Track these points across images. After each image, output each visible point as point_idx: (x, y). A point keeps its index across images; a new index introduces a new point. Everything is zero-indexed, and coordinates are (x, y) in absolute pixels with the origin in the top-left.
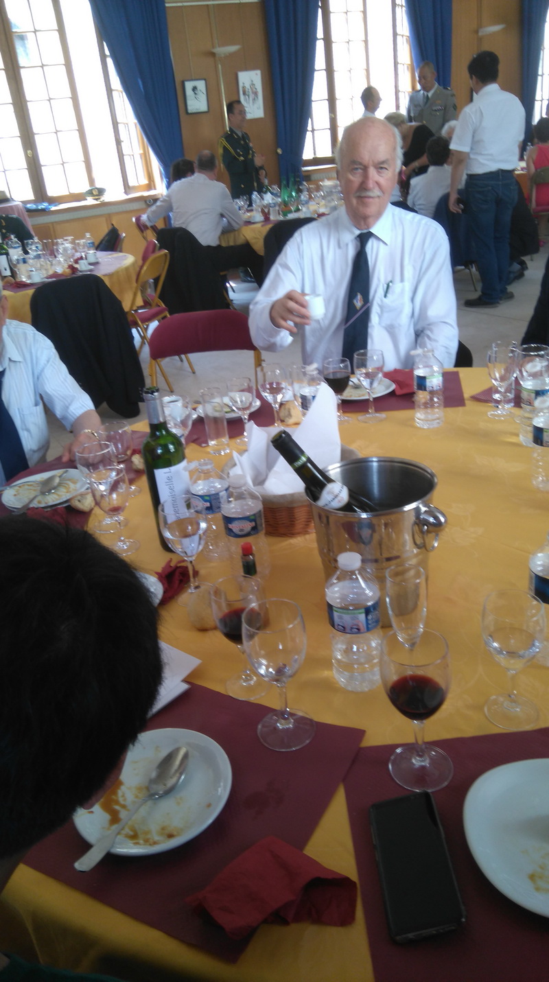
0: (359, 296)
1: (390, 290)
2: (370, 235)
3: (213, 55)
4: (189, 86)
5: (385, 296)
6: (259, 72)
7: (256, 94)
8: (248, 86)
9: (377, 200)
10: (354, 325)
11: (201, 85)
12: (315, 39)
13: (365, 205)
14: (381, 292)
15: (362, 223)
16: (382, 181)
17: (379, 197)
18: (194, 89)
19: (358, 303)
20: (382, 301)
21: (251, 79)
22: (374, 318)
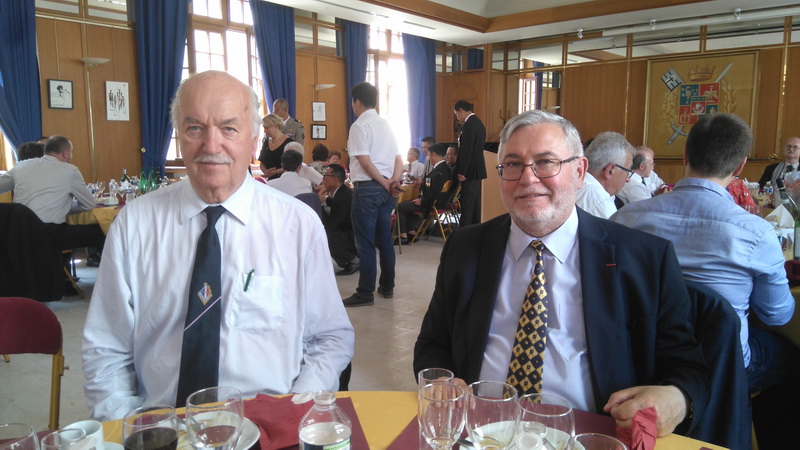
0: (206, 287)
1: (252, 282)
2: (222, 211)
3: (83, 63)
4: (54, 85)
5: (245, 289)
6: (127, 84)
7: (122, 100)
8: (115, 93)
9: (226, 167)
10: (199, 326)
11: (67, 86)
12: (181, 68)
13: (210, 173)
14: (239, 284)
15: (210, 194)
16: (232, 145)
17: (229, 164)
18: (59, 88)
19: (205, 296)
20: (240, 295)
21: (119, 90)
22: (229, 318)
